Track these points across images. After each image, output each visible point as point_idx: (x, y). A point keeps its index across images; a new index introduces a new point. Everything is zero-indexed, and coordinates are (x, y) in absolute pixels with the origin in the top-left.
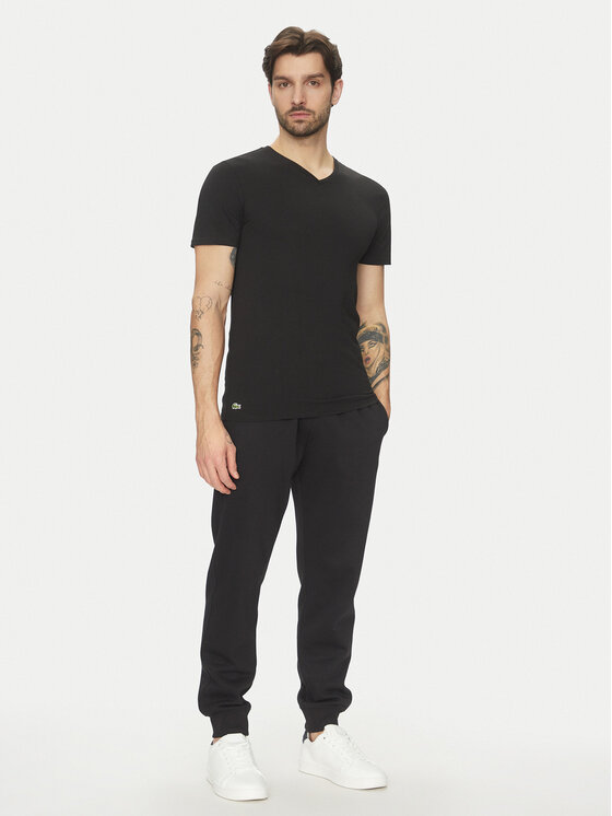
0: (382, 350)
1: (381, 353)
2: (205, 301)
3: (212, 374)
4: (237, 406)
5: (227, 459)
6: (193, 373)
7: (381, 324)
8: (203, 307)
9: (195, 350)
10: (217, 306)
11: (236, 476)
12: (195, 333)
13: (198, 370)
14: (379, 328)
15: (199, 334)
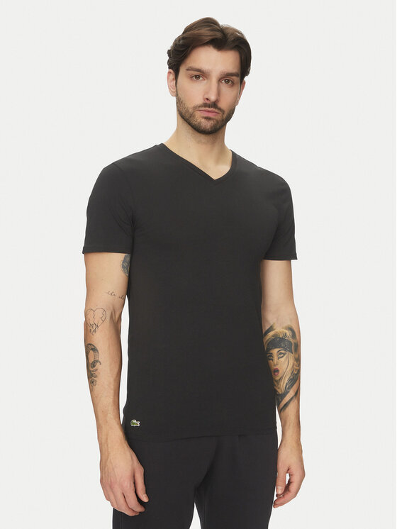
0: (292, 361)
1: (290, 366)
2: (99, 313)
3: (112, 392)
4: (136, 423)
5: (134, 483)
6: (91, 391)
7: (290, 329)
8: (97, 320)
9: (91, 367)
10: (111, 317)
11: (145, 499)
12: (90, 348)
13: (97, 388)
14: (289, 333)
15: (95, 350)
